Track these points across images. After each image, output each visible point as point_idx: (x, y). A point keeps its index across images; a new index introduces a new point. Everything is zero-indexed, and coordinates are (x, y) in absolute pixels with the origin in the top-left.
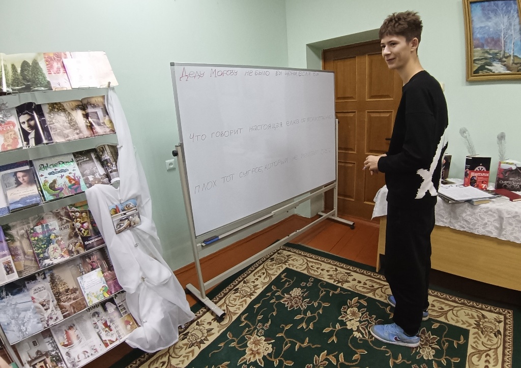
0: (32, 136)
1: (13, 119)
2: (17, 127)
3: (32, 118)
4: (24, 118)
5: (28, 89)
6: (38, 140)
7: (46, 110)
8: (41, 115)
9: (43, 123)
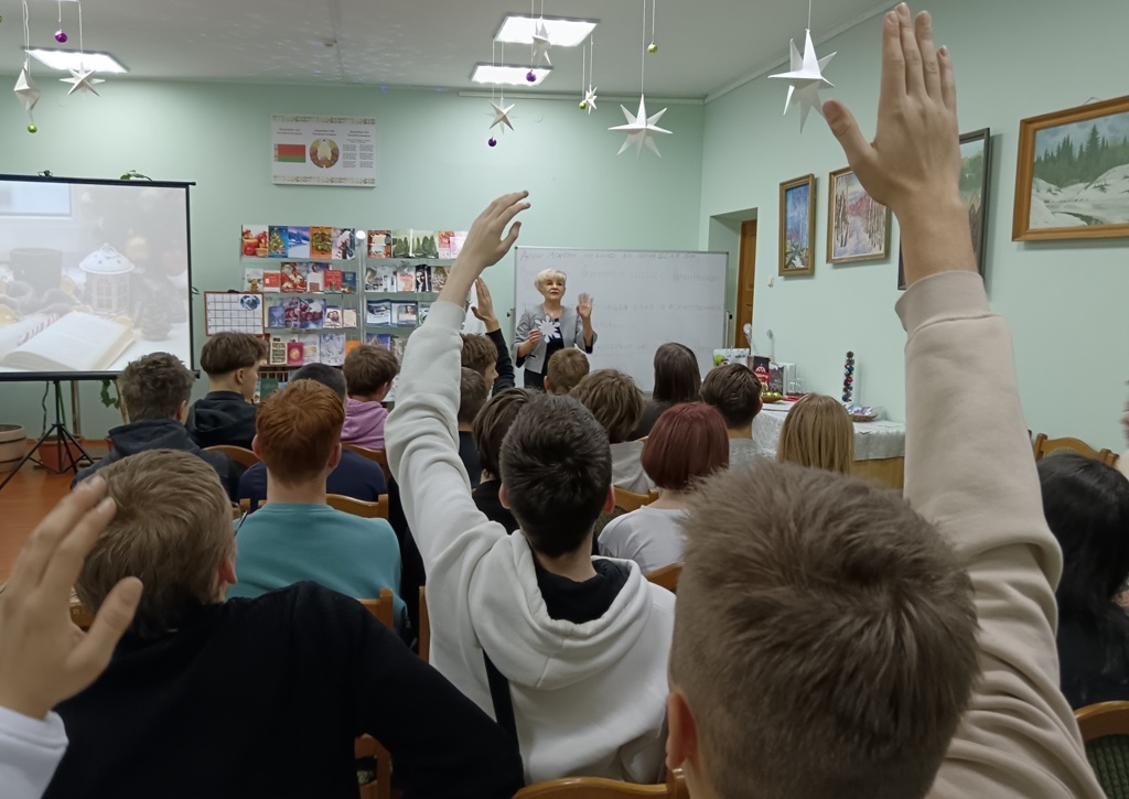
0: (421, 286)
1: (412, 273)
2: (414, 280)
3: (424, 275)
4: (419, 274)
5: (424, 256)
6: (424, 289)
7: (433, 270)
8: (429, 273)
9: (429, 279)
